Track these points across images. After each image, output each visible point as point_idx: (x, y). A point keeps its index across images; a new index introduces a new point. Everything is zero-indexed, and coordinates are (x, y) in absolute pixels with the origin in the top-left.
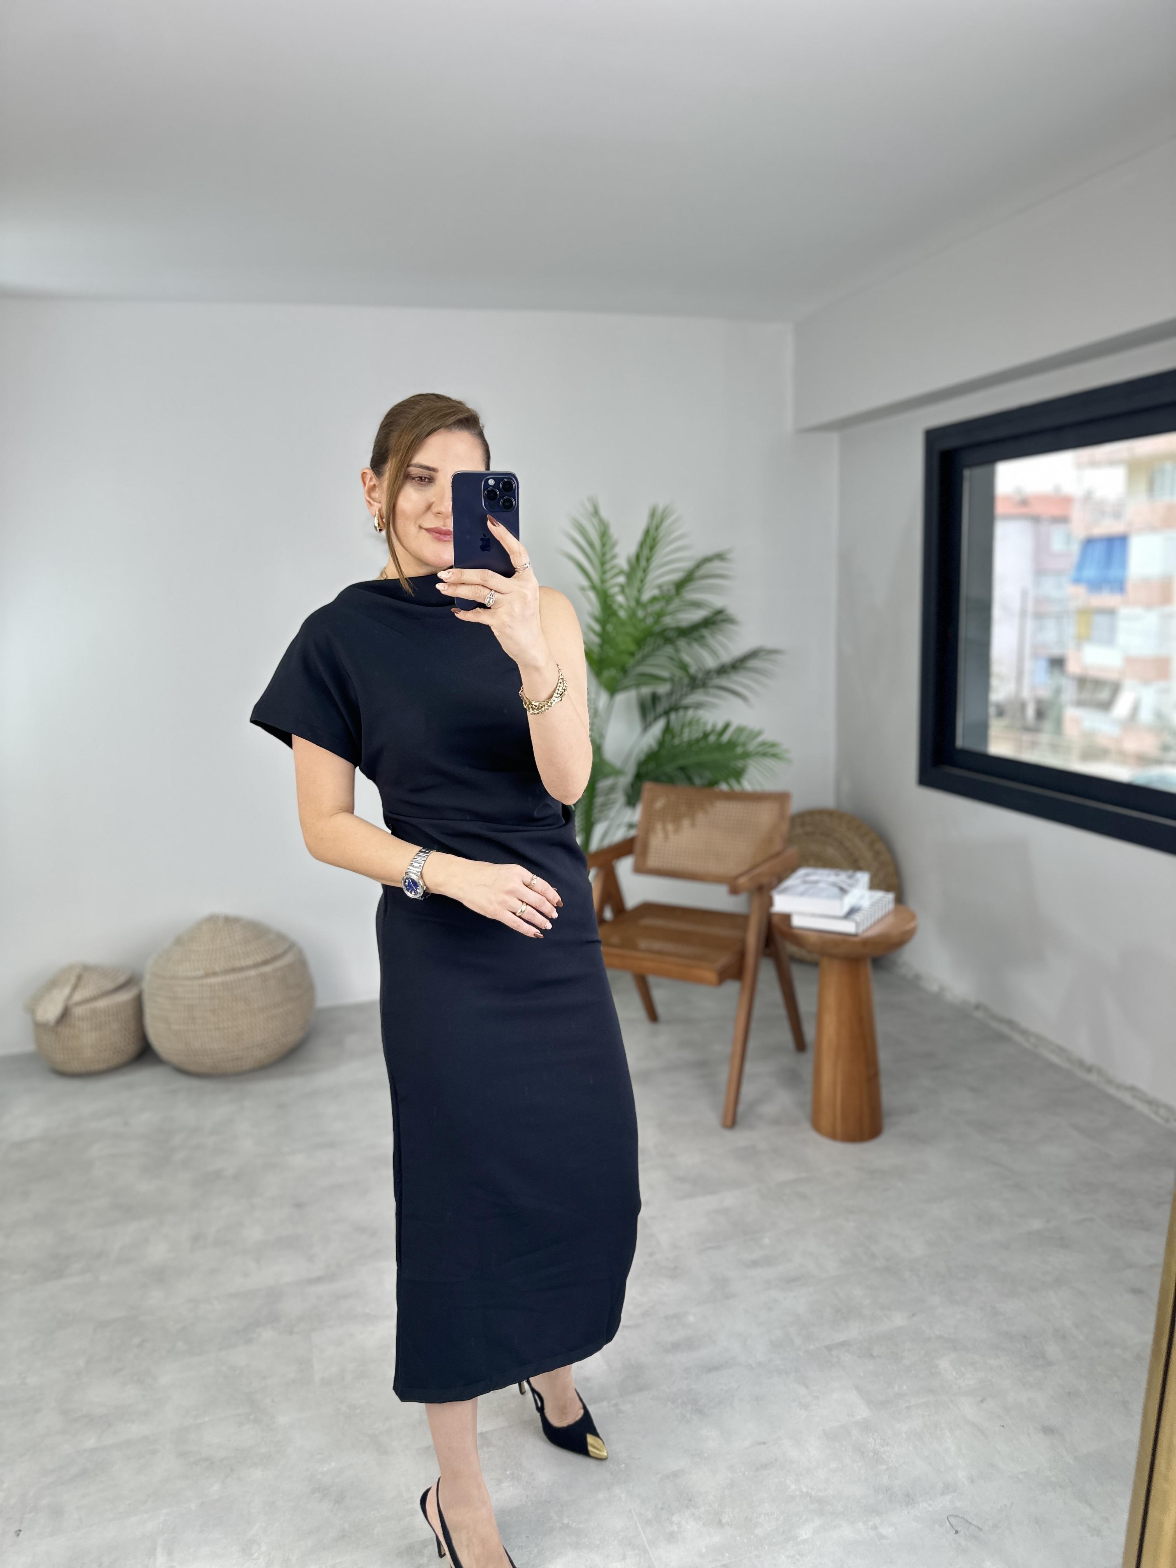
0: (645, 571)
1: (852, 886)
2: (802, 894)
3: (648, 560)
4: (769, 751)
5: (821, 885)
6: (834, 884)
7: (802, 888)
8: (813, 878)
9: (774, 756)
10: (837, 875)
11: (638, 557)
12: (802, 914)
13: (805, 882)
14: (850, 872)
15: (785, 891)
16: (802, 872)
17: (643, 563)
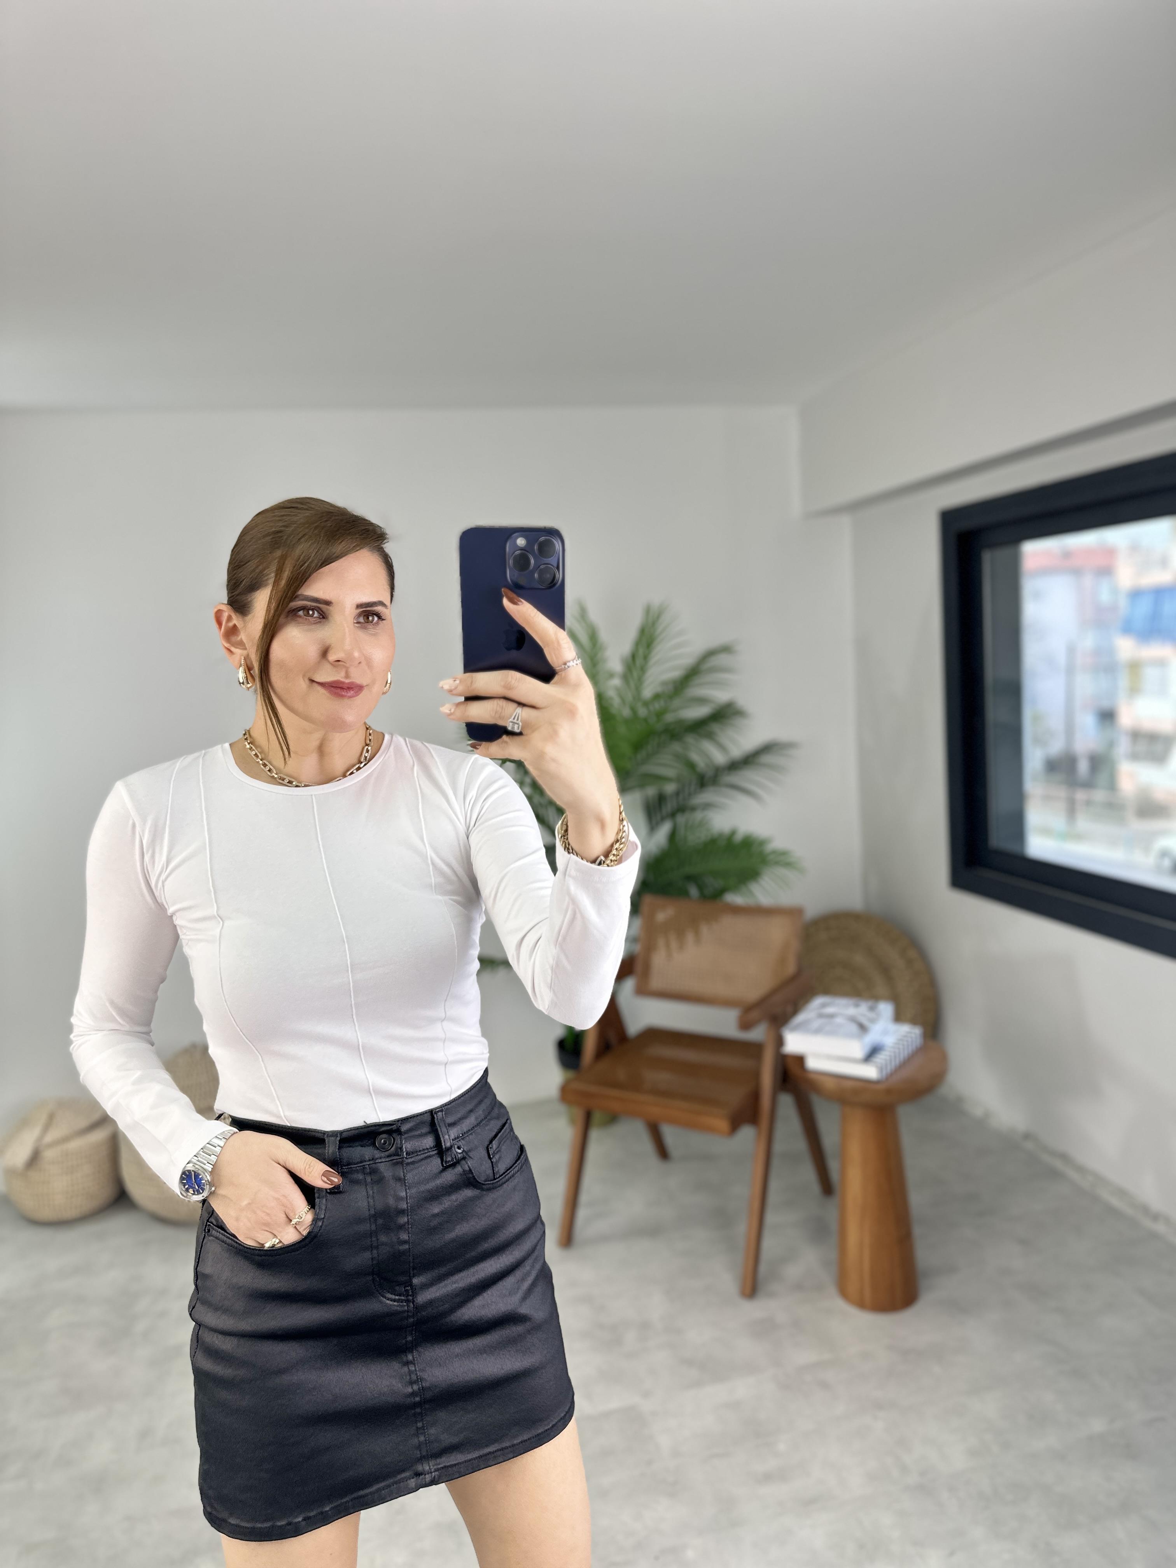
0: (643, 670)
1: (873, 1021)
2: (818, 1031)
3: (646, 658)
4: (783, 859)
5: (839, 1020)
6: (853, 1019)
7: (817, 1023)
8: (830, 1010)
9: (788, 865)
10: (857, 1006)
11: (634, 656)
12: (818, 1056)
13: (821, 1016)
14: (870, 1003)
15: (796, 1028)
16: (818, 1002)
17: (639, 661)
